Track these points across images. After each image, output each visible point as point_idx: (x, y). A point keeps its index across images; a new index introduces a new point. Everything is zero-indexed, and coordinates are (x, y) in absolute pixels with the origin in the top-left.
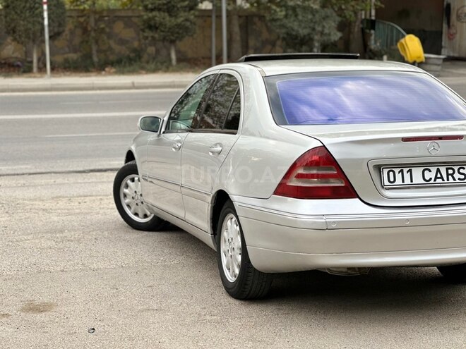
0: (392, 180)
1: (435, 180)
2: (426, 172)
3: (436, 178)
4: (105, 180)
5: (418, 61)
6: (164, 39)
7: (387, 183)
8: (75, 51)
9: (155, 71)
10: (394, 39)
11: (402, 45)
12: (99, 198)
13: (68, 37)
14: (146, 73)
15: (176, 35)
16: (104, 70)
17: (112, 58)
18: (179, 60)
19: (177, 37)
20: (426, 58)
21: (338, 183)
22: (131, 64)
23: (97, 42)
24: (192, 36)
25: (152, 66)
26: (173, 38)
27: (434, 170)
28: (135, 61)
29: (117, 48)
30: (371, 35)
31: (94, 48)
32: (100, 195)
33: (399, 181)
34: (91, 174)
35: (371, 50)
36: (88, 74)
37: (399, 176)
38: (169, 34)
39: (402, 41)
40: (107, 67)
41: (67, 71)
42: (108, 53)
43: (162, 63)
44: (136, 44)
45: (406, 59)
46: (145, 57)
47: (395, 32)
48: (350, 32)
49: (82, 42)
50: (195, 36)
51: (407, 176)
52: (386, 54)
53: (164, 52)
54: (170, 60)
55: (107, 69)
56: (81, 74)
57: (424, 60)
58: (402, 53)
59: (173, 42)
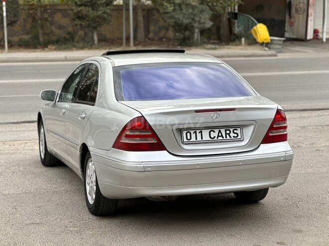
0: (189, 138)
1: (217, 138)
2: (212, 133)
3: (218, 136)
4: (32, 129)
5: (266, 42)
6: (89, 26)
7: (185, 140)
8: (27, 34)
9: (82, 48)
10: (250, 26)
11: (255, 31)
12: (24, 142)
13: (22, 24)
14: (77, 50)
15: (97, 23)
16: (47, 47)
17: (53, 38)
18: (100, 41)
19: (98, 25)
20: (271, 40)
21: (152, 140)
22: (65, 43)
23: (42, 27)
24: (109, 24)
25: (81, 45)
26: (94, 25)
27: (217, 131)
28: (69, 41)
29: (57, 32)
30: (235, 23)
31: (41, 32)
32: (26, 140)
33: (193, 139)
34: (23, 124)
35: (234, 34)
36: (35, 50)
37: (193, 136)
38: (92, 22)
39: (255, 28)
40: (49, 45)
41: (21, 48)
42: (51, 35)
43: (88, 43)
44: (70, 29)
45: (257, 40)
46: (77, 38)
47: (250, 21)
48: (220, 21)
49: (32, 27)
50: (111, 23)
51: (199, 136)
52: (244, 37)
53: (90, 34)
54: (93, 41)
55: (49, 47)
56: (30, 50)
57: (269, 41)
58: (255, 37)
59: (95, 28)
